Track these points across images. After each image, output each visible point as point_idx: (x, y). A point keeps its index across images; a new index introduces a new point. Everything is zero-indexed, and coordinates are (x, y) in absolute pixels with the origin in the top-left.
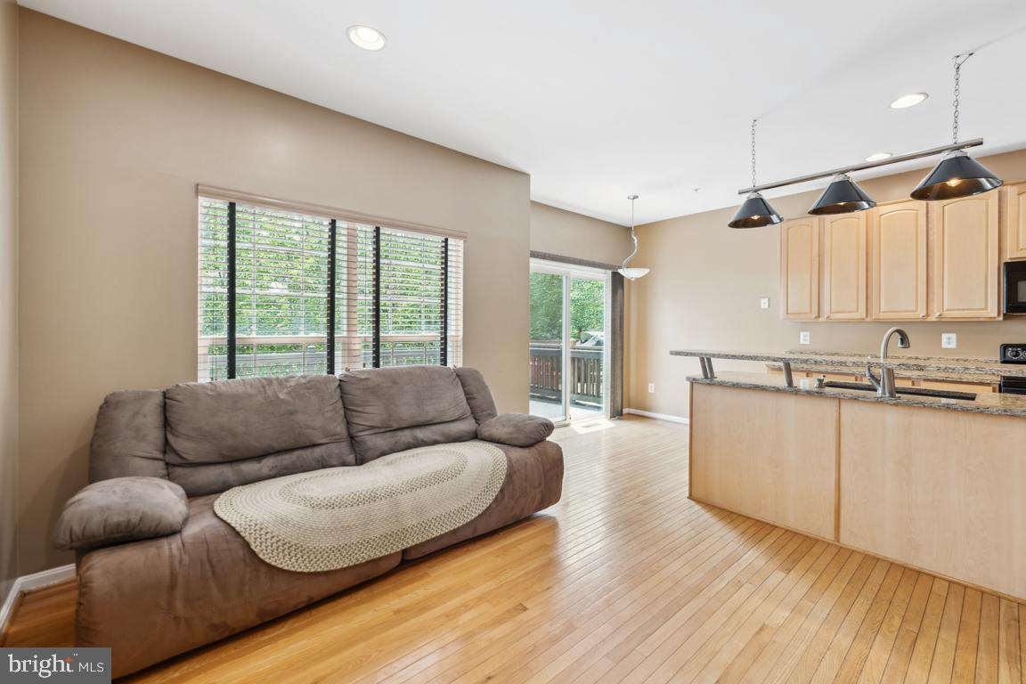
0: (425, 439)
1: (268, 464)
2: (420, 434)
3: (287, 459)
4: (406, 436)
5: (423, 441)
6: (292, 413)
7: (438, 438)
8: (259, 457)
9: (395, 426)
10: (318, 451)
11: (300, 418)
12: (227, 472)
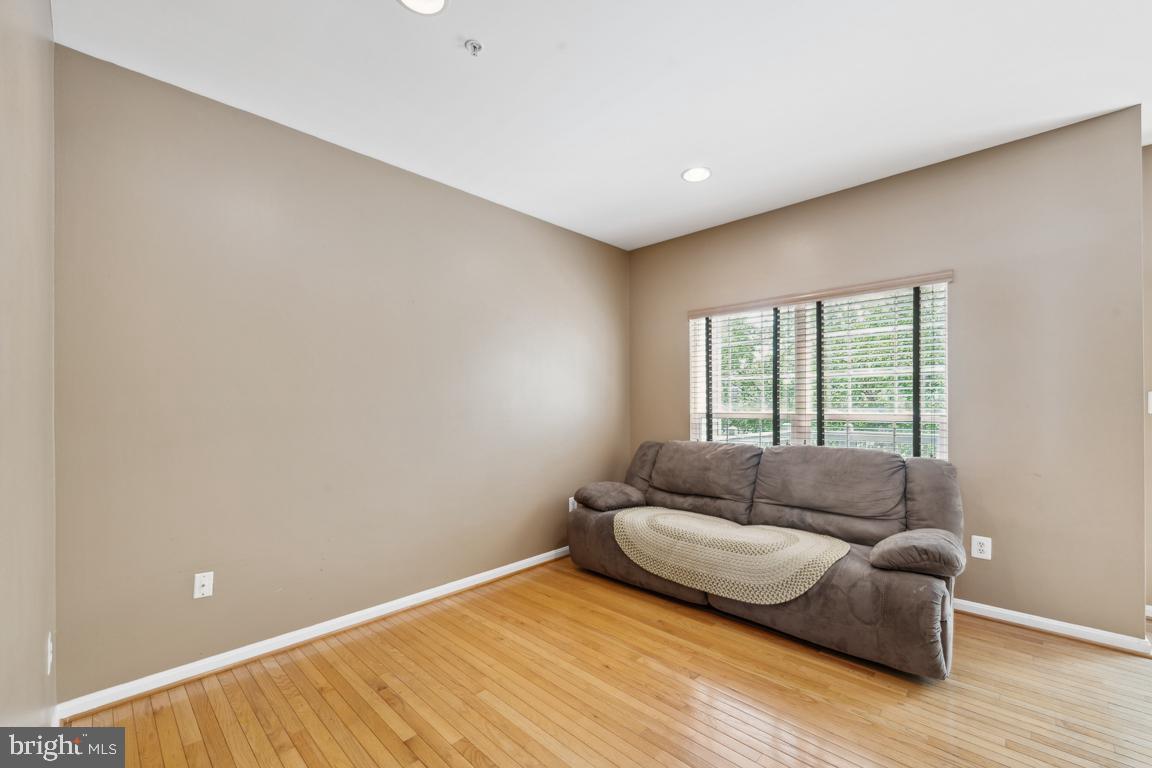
0: (814, 525)
1: (689, 501)
2: (809, 517)
3: (700, 502)
4: (794, 515)
5: (810, 525)
6: (707, 469)
7: (831, 529)
8: (685, 494)
9: (785, 502)
10: (719, 503)
11: (711, 475)
12: (668, 498)
